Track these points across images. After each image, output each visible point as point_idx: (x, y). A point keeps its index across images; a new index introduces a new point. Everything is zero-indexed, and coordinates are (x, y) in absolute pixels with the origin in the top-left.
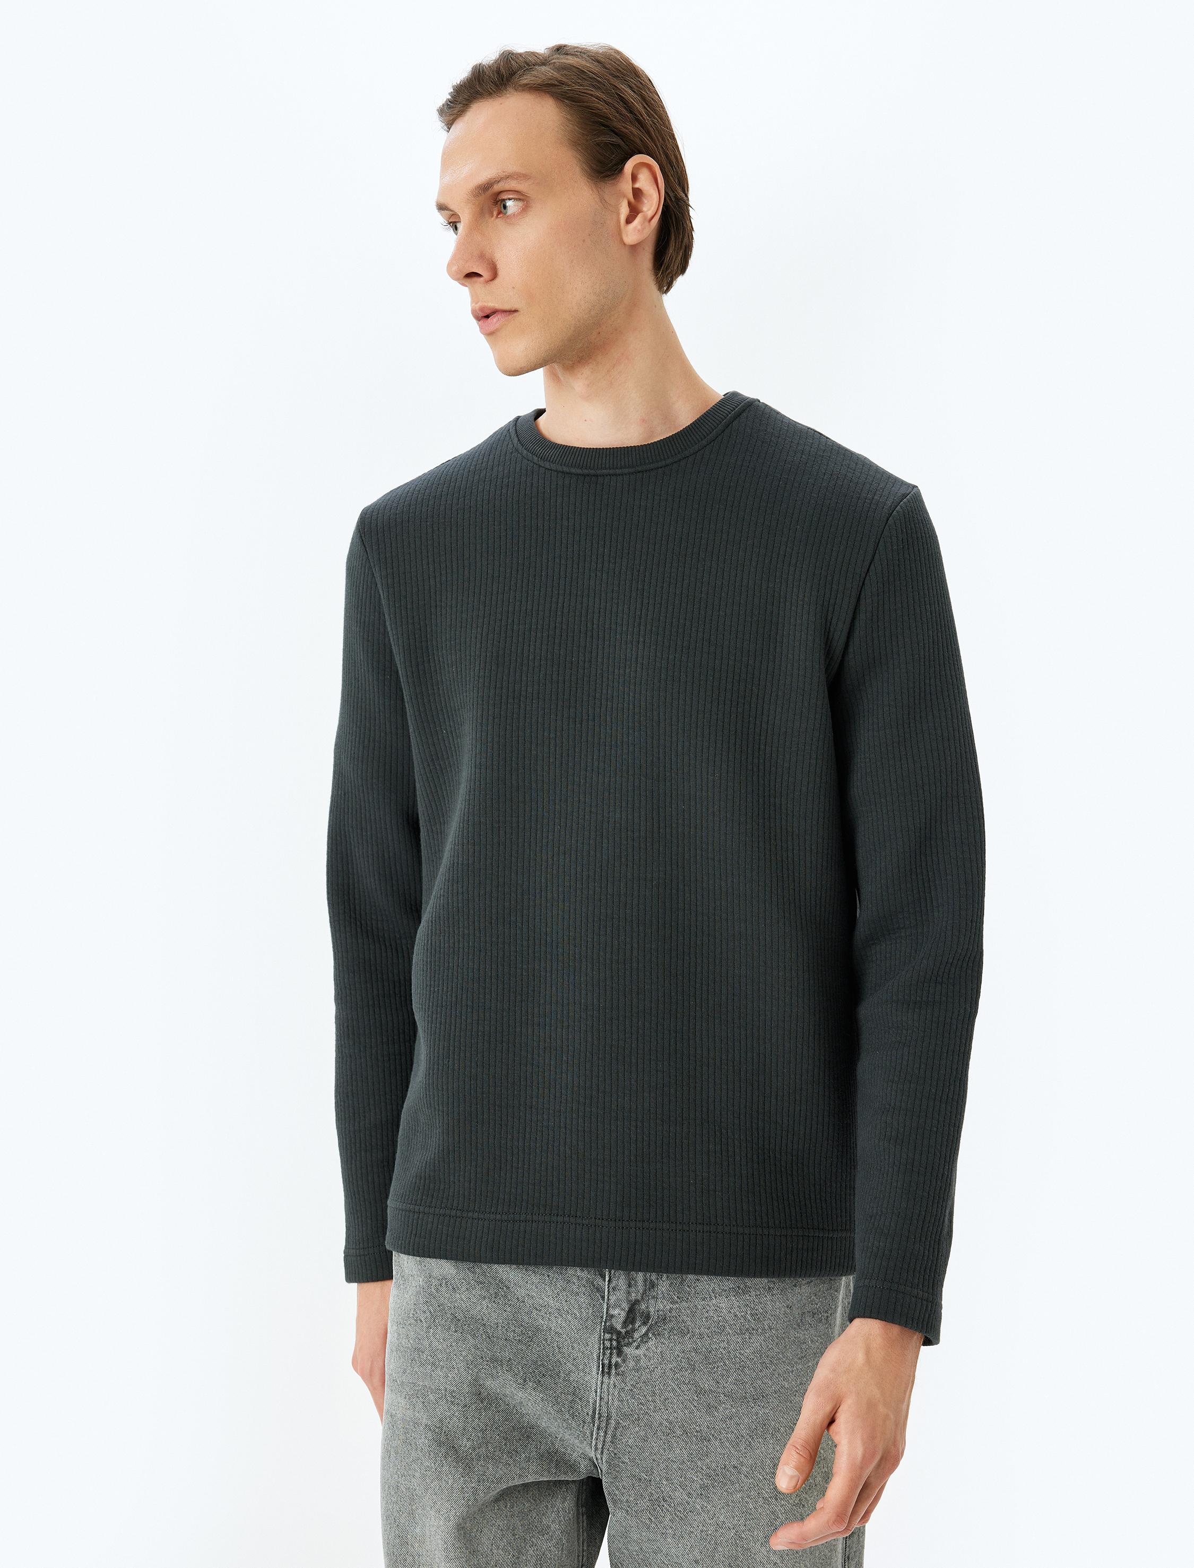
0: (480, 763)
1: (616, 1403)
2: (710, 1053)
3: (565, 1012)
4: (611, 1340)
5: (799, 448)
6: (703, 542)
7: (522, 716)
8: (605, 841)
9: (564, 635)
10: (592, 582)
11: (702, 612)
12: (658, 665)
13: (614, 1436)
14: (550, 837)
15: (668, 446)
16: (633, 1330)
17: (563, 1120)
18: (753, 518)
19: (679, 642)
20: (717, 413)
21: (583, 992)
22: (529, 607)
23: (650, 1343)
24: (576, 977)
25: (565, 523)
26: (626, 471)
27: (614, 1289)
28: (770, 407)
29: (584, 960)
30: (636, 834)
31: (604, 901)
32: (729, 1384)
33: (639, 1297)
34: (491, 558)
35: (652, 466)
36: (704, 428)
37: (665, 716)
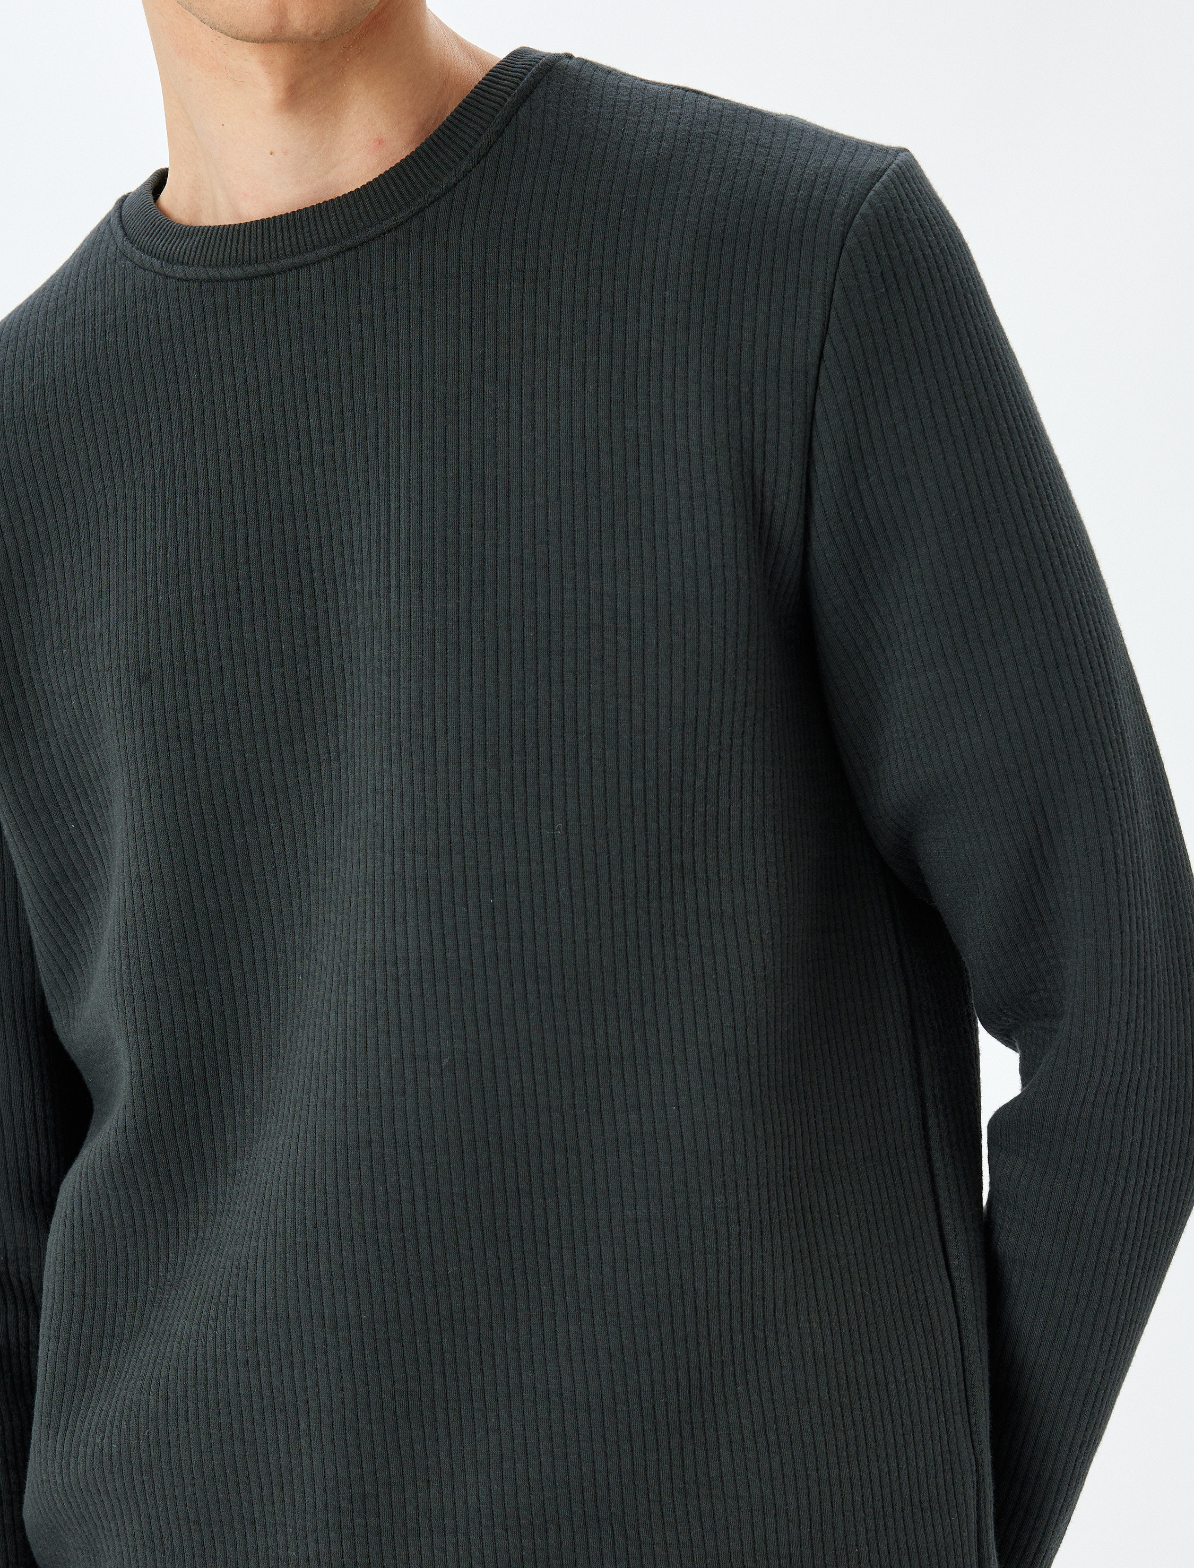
0: (138, 876)
2: (590, 1383)
3: (293, 1336)
5: (653, 130)
6: (489, 362)
7: (201, 773)
9: (257, 601)
10: (296, 488)
11: (502, 505)
12: (428, 626)
15: (396, 185)
17: (312, 1545)
18: (578, 296)
19: (463, 574)
20: (484, 101)
21: (327, 1293)
22: (183, 557)
24: (311, 1266)
25: (228, 380)
26: (323, 252)
28: (592, 63)
29: (322, 1230)
30: (402, 969)
31: (351, 1110)
34: (107, 474)
35: (372, 232)
36: (461, 134)
37: (446, 723)
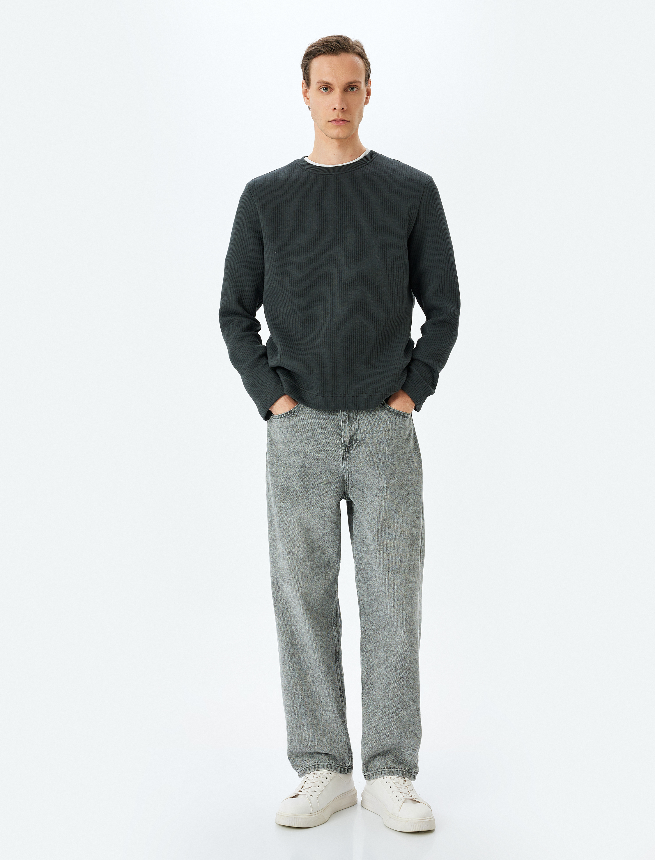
1: (350, 468)
4: (345, 449)
8: (342, 279)
9: (324, 221)
10: (333, 205)
13: (351, 476)
14: (326, 283)
16: (352, 445)
23: (358, 448)
27: (345, 432)
30: (352, 276)
32: (384, 460)
33: (353, 434)
